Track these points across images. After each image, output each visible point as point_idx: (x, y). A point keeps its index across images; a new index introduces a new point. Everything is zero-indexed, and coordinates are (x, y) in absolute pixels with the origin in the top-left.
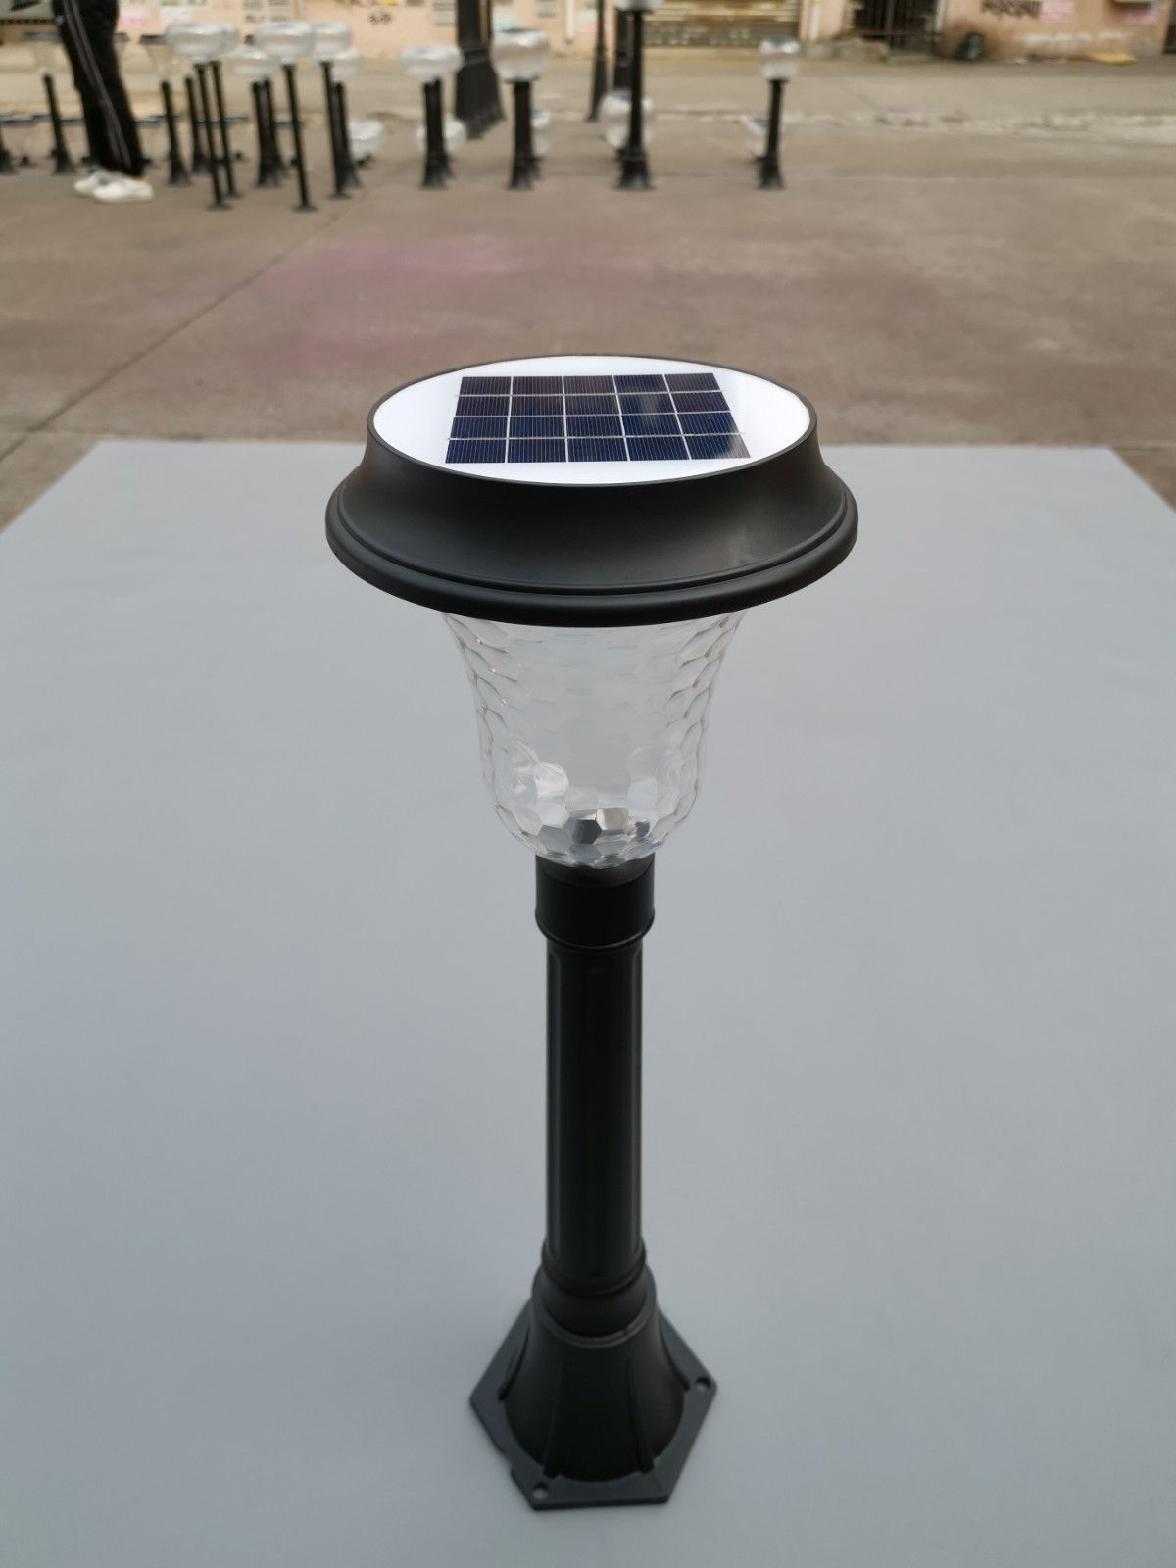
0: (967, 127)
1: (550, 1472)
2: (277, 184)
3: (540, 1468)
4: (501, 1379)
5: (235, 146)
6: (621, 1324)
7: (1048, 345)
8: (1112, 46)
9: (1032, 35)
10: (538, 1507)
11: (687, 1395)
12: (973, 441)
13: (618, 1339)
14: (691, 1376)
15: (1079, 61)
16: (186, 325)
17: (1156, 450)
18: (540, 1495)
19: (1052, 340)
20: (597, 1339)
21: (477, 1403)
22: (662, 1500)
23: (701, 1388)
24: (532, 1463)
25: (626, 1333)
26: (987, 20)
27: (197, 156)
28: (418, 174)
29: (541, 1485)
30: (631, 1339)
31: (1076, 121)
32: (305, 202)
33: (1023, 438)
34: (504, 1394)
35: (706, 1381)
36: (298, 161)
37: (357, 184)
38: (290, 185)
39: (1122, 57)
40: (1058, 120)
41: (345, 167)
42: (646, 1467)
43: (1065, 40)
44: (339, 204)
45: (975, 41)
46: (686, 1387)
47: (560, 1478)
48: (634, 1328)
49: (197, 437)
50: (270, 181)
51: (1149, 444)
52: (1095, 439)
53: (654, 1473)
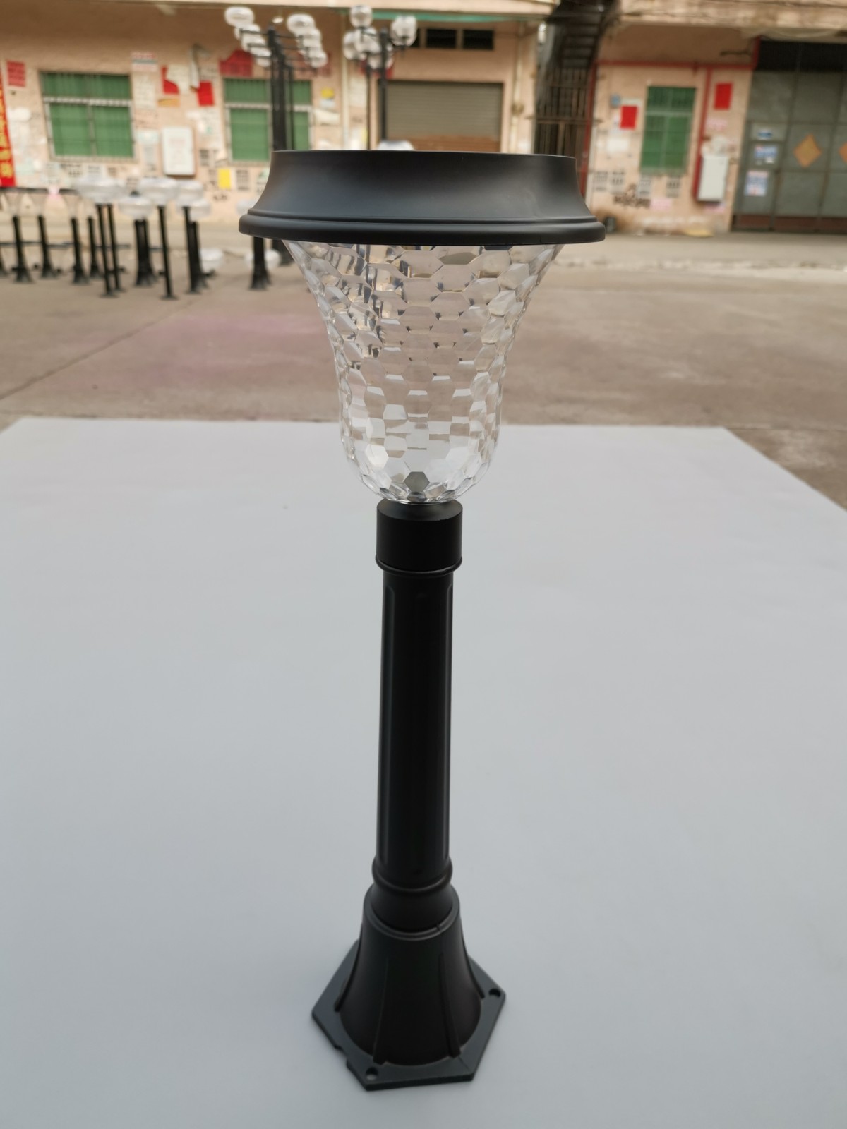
0: (610, 267)
1: (379, 1060)
2: (149, 284)
3: (370, 1058)
4: (338, 994)
5: (121, 263)
6: (435, 923)
7: (674, 375)
8: (697, 226)
9: (646, 218)
10: (369, 1088)
11: (483, 1002)
12: (633, 423)
13: (432, 934)
15: (677, 234)
16: (85, 356)
17: (754, 429)
18: (371, 1078)
19: (678, 373)
20: (417, 934)
21: (316, 1017)
22: (468, 1078)
23: (494, 997)
24: (364, 1054)
26: (618, 209)
27: (94, 267)
28: (247, 282)
29: (372, 1071)
31: (679, 265)
32: (169, 293)
33: (666, 422)
34: (339, 1007)
35: (497, 992)
36: (166, 273)
37: (206, 286)
38: (160, 286)
39: (704, 232)
40: (668, 264)
41: (197, 276)
42: (454, 1053)
43: (668, 222)
44: (193, 297)
45: (610, 221)
46: (482, 995)
47: (386, 1063)
48: (445, 926)
49: (93, 416)
50: (144, 282)
51: (749, 426)
52: (714, 423)
53: (461, 1056)
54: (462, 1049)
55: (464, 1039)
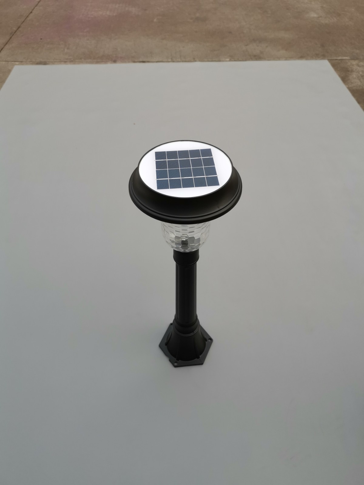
1: (178, 360)
3: (176, 359)
4: (166, 341)
6: (193, 331)
7: (313, 15)
10: (175, 367)
11: (206, 342)
13: (192, 334)
14: (207, 339)
17: (342, 60)
18: (176, 364)
20: (187, 335)
21: (160, 346)
22: (202, 364)
23: (210, 341)
24: (174, 358)
25: (194, 333)
29: (176, 362)
30: (194, 334)
34: (166, 344)
35: (211, 339)
42: (198, 357)
46: (206, 341)
47: (180, 361)
48: (195, 332)
51: (340, 58)
53: (200, 358)
54: (200, 356)
55: (201, 353)
